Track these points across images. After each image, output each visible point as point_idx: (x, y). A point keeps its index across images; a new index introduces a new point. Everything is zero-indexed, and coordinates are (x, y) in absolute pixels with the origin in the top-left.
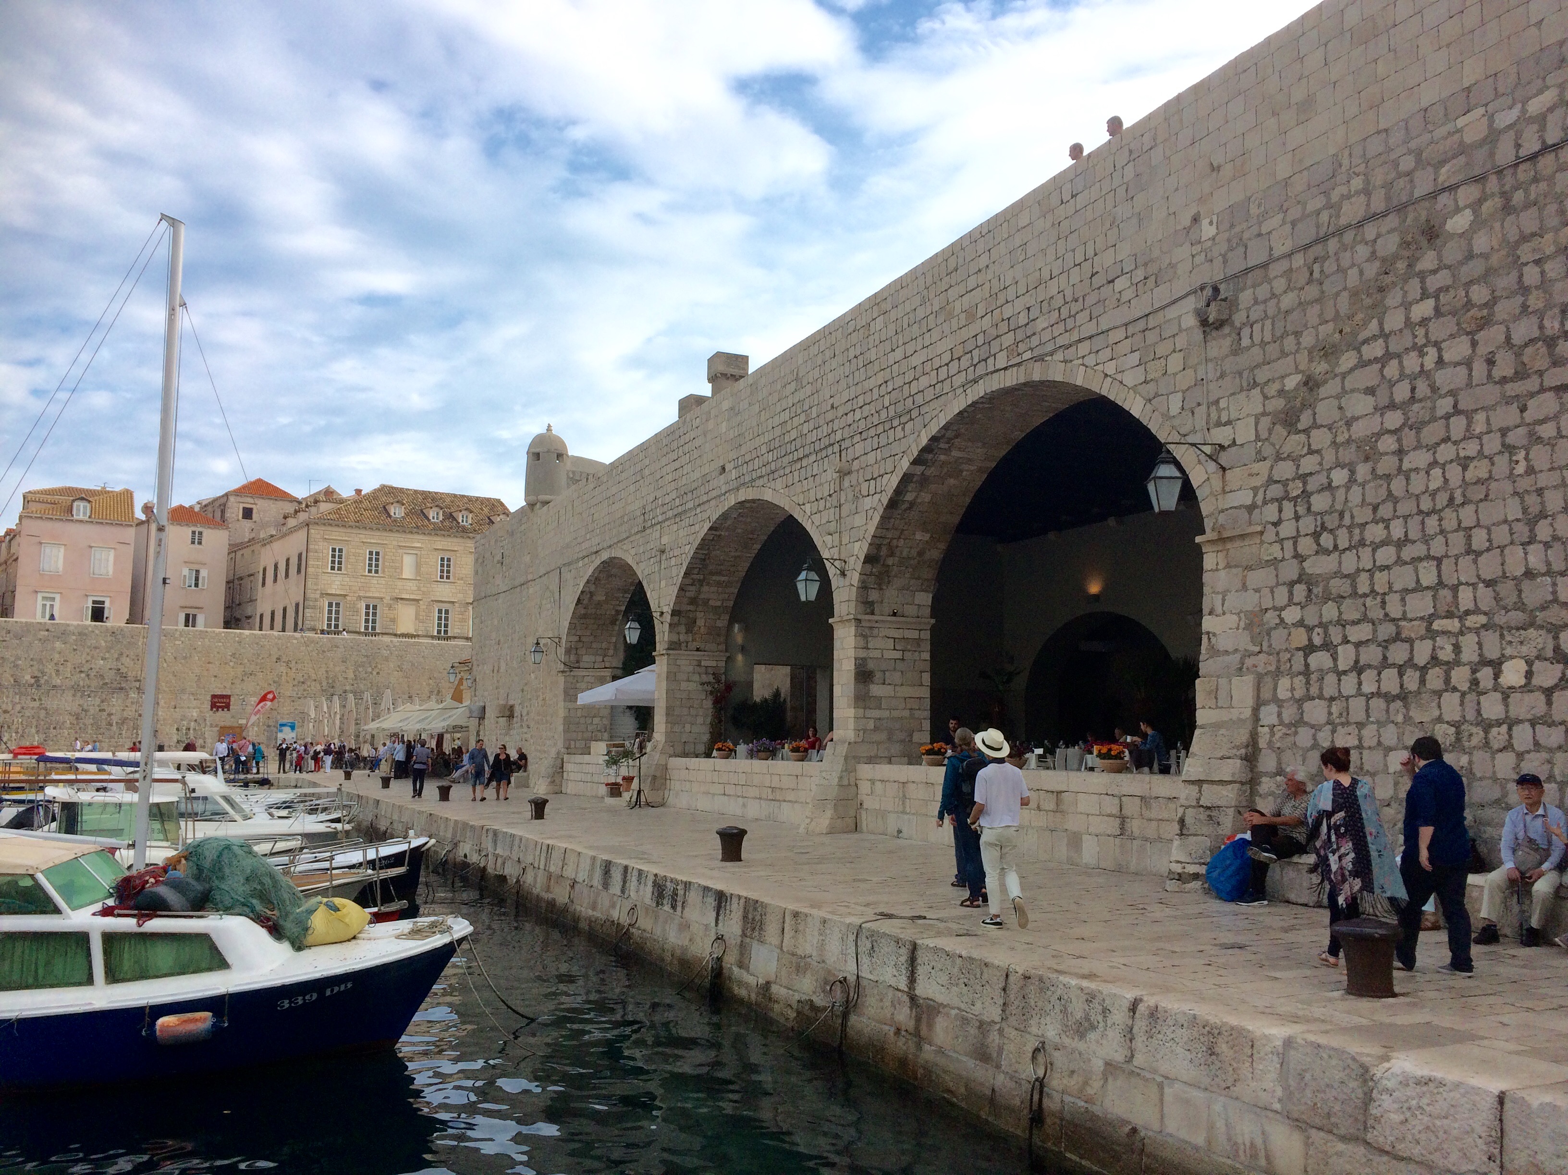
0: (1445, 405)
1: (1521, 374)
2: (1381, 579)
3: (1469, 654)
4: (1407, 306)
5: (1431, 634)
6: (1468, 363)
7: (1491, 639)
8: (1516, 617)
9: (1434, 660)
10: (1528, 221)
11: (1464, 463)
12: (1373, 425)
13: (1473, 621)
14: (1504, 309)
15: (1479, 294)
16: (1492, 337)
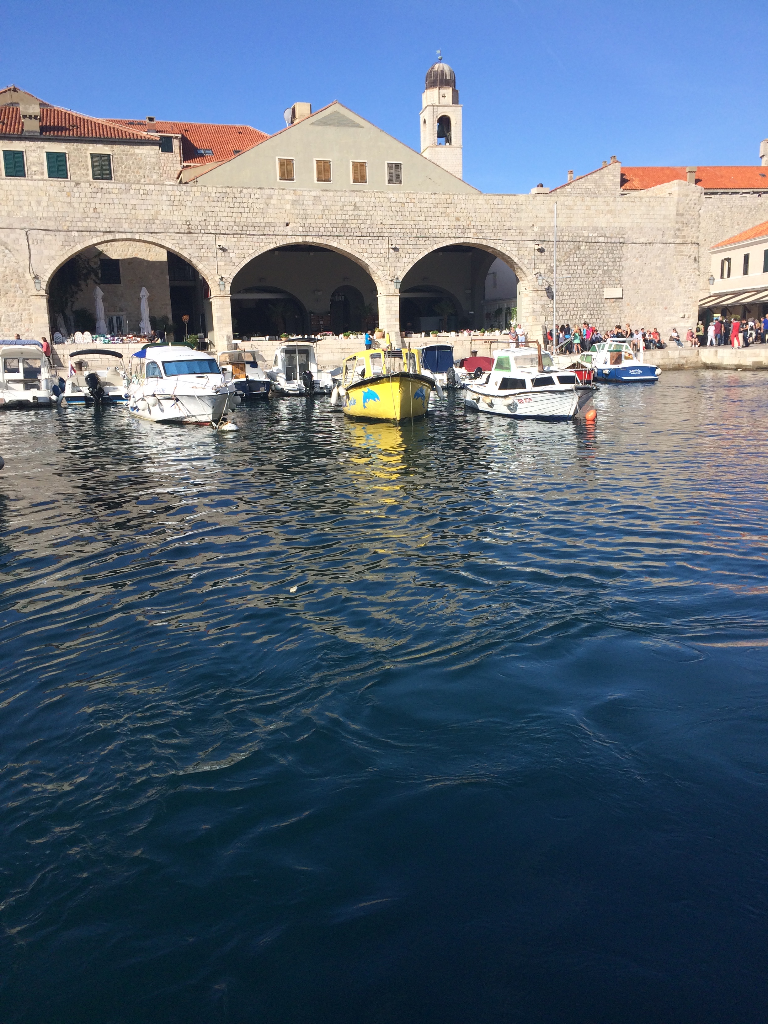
0: (578, 276)
1: (588, 274)
2: (566, 302)
3: (579, 313)
4: (574, 258)
5: (574, 310)
6: (582, 270)
7: (582, 311)
8: (585, 309)
9: (574, 314)
10: (592, 252)
11: (580, 285)
12: (567, 276)
13: (580, 309)
14: (587, 263)
15: (584, 260)
16: (585, 267)
